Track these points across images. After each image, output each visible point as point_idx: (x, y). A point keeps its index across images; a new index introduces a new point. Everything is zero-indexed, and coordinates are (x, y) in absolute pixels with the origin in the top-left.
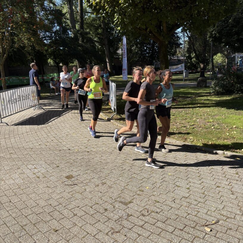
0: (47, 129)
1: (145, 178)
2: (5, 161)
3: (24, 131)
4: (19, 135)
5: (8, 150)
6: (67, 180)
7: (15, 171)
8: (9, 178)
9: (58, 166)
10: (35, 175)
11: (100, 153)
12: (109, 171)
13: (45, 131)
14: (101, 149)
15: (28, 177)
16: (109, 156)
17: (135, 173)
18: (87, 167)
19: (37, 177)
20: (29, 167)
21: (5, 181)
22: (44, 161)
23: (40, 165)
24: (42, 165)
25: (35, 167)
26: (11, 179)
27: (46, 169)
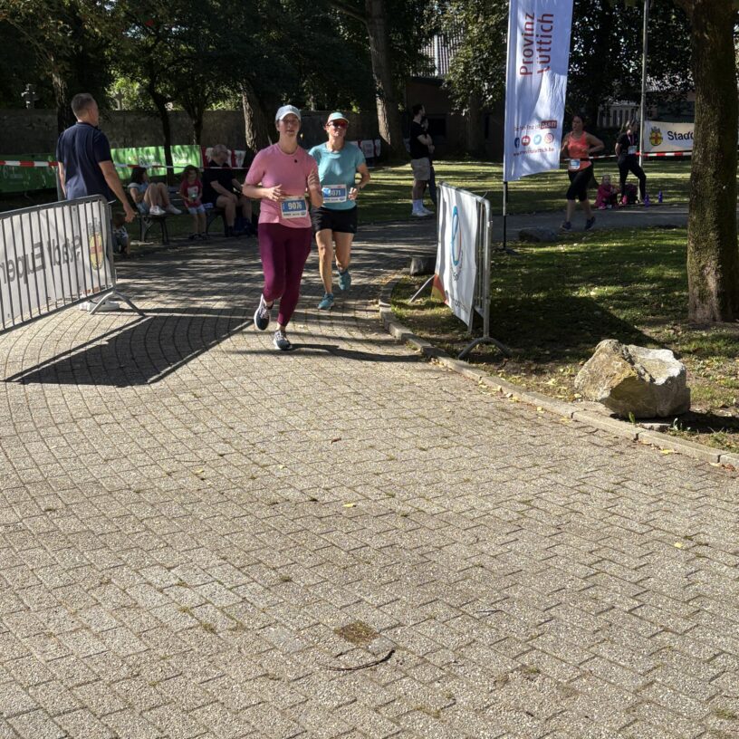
0: (182, 402)
1: (723, 652)
2: (30, 544)
3: (79, 410)
4: (61, 427)
5: (28, 492)
6: (349, 645)
7: (94, 595)
8: (75, 626)
9: (288, 580)
10: (192, 615)
11: (466, 524)
12: (540, 614)
13: (172, 409)
14: (464, 508)
15: (163, 626)
16: (509, 538)
17: (666, 630)
18: (425, 586)
19: (205, 627)
20: (150, 578)
21: (60, 641)
22: (213, 552)
23: (199, 570)
24: (208, 568)
25: (182, 578)
26: (87, 633)
27: (235, 589)
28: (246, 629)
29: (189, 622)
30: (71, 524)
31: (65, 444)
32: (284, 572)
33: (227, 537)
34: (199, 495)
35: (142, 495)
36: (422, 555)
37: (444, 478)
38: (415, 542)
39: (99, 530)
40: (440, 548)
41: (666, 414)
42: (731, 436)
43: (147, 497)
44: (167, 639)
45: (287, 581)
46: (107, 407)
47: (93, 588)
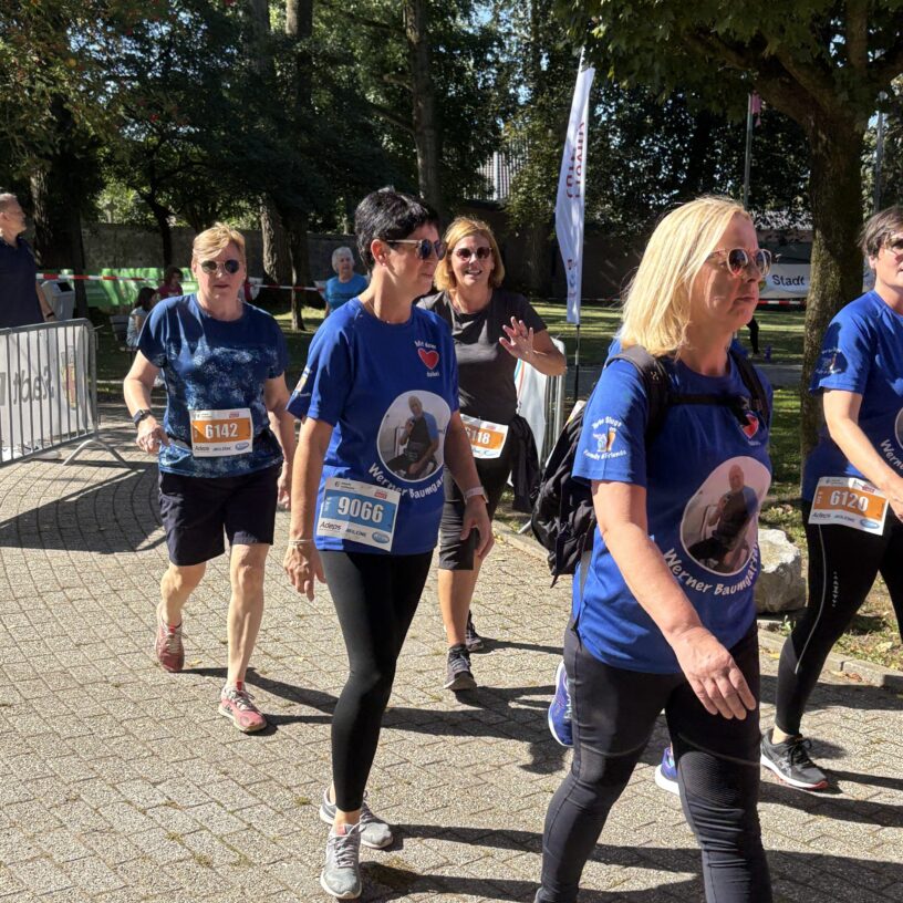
7: (56, 814)
8: (32, 853)
10: (183, 844)
15: (146, 857)
18: (480, 814)
19: (200, 860)
20: (129, 797)
21: (11, 873)
22: (211, 764)
23: (192, 787)
24: (203, 785)
25: (170, 796)
26: (48, 863)
27: (239, 813)
28: (251, 864)
29: (179, 853)
30: (32, 724)
31: (27, 623)
32: (301, 793)
33: (228, 746)
34: (193, 692)
35: (122, 690)
36: (476, 776)
37: (504, 678)
38: (467, 759)
39: (66, 732)
40: (499, 767)
41: (777, 609)
42: (856, 638)
43: (128, 692)
44: (150, 874)
45: (304, 804)
46: (82, 579)
47: (56, 806)
